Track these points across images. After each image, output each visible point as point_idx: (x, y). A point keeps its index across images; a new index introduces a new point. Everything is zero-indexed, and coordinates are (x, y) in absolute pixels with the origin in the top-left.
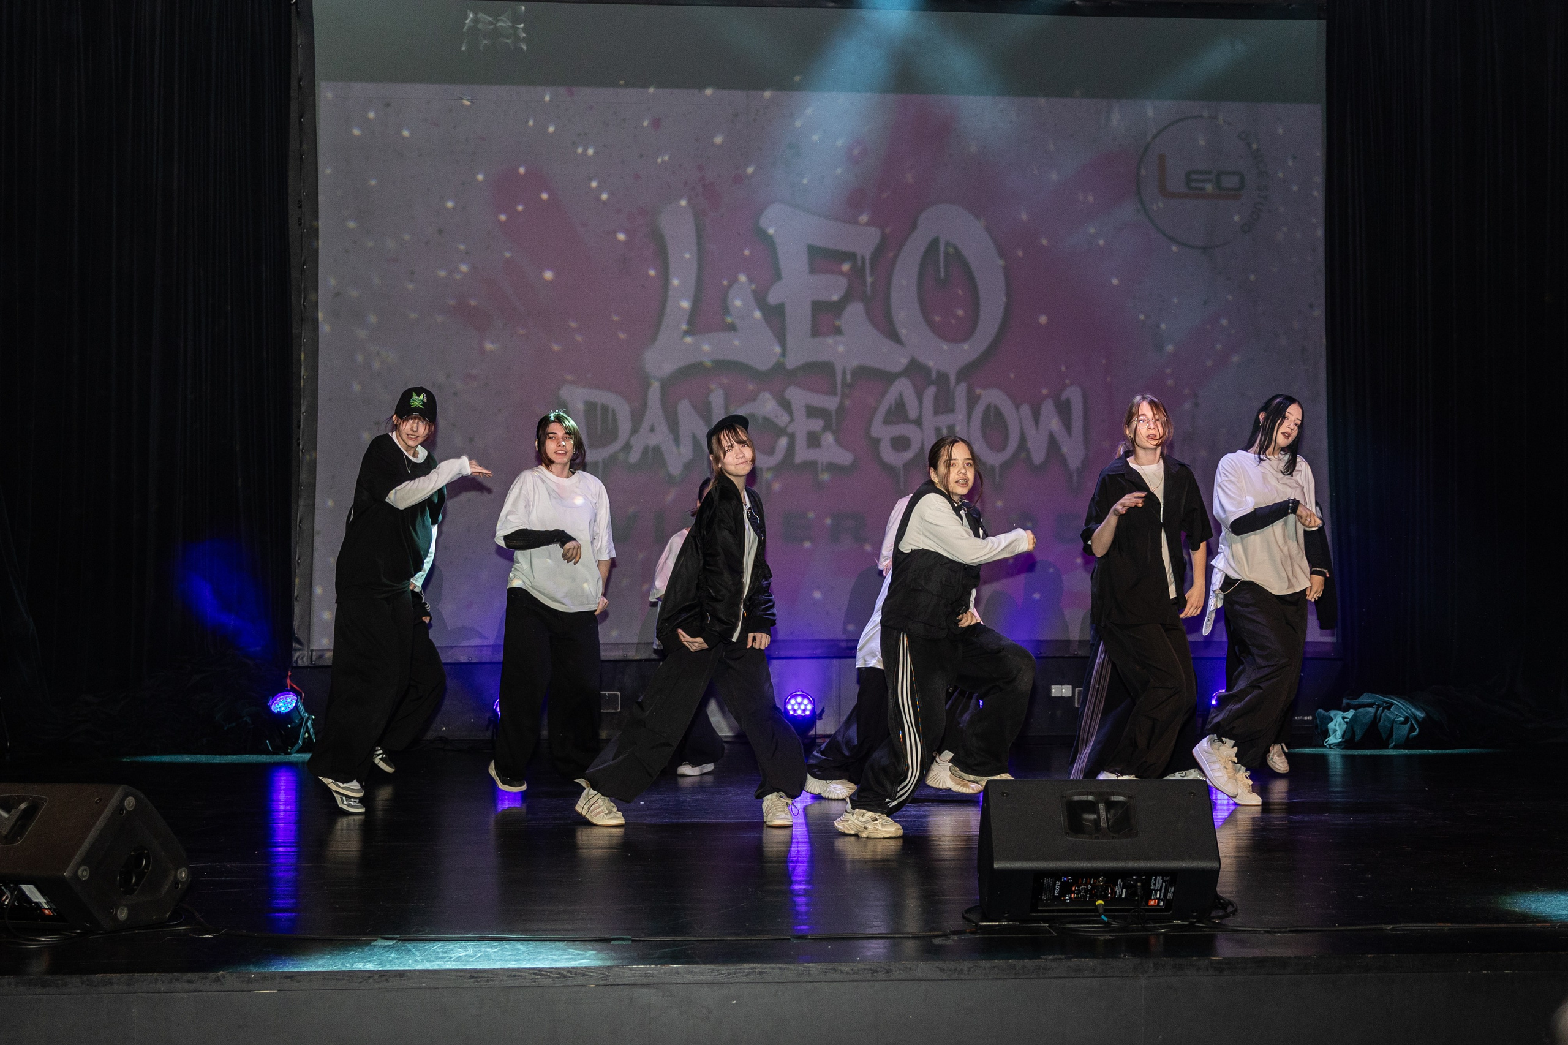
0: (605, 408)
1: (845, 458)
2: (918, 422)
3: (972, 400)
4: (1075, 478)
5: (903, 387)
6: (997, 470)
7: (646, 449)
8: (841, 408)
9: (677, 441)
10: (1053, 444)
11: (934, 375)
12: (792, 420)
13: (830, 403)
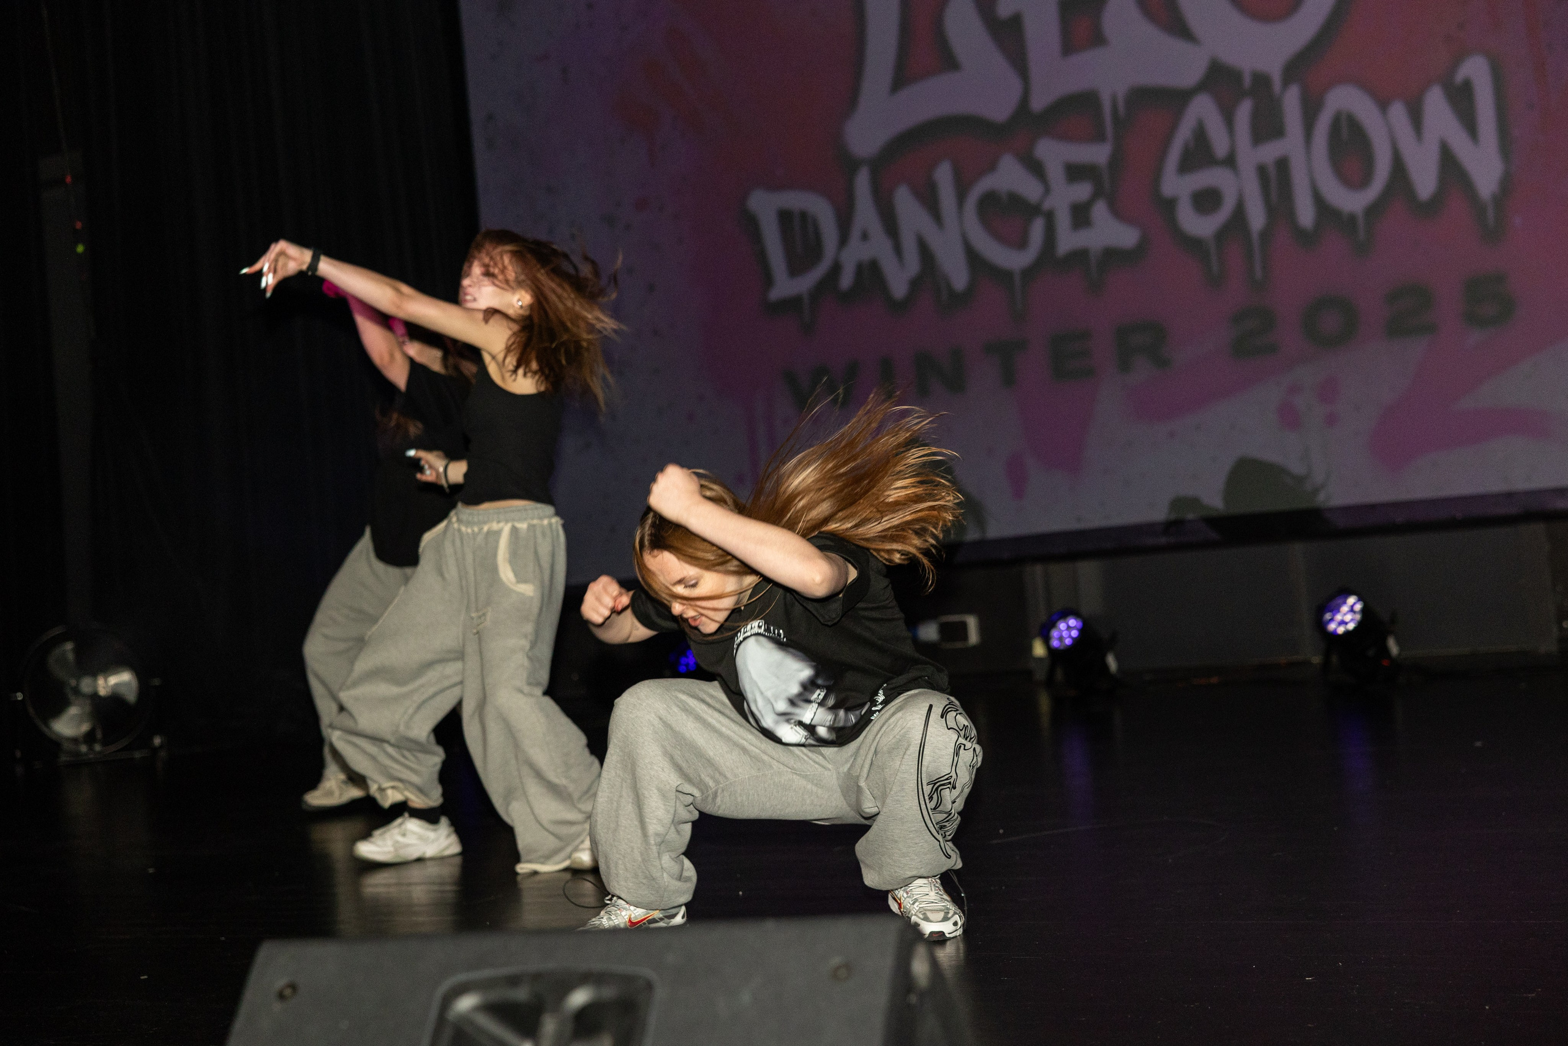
0: (804, 215)
1: (1126, 237)
2: (1230, 161)
3: (1311, 111)
4: (1491, 213)
5: (1203, 108)
6: (1361, 222)
7: (860, 269)
8: (1116, 161)
9: (898, 249)
10: (1449, 162)
11: (1247, 81)
12: (1047, 190)
13: (1098, 154)
